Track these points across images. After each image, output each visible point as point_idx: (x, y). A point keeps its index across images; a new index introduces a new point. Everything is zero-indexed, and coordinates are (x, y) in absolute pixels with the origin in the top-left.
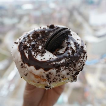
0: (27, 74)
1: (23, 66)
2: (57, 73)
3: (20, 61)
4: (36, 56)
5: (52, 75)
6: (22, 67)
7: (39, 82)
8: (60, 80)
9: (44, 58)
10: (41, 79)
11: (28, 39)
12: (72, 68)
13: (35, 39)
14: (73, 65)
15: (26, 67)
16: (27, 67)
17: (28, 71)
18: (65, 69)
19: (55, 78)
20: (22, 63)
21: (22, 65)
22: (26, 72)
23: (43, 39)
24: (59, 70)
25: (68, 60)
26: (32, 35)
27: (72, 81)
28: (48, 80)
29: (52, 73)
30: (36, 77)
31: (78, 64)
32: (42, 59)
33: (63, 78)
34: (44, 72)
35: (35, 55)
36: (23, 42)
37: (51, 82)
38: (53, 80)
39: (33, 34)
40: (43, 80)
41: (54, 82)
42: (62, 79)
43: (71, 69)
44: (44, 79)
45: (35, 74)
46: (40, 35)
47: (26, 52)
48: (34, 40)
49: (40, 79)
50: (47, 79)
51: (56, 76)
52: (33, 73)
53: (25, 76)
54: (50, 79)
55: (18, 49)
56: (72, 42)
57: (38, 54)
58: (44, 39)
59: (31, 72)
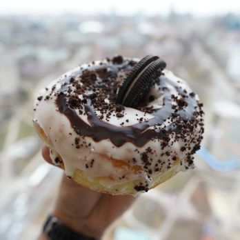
0: (93, 161)
1: (81, 143)
2: (162, 149)
3: (70, 134)
4: (108, 117)
5: (154, 155)
6: (78, 147)
7: (123, 177)
8: (170, 164)
9: (127, 121)
10: (129, 166)
11: (73, 86)
12: (188, 135)
13: (90, 84)
14: (188, 129)
15: (90, 145)
16: (93, 143)
17: (96, 153)
18: (177, 138)
19: (159, 161)
20: (78, 136)
21: (77, 141)
22: (89, 159)
23: (107, 86)
24: (166, 142)
25: (177, 121)
26: (80, 77)
27: (187, 168)
28: (145, 167)
29: (153, 150)
30: (116, 166)
31: (196, 127)
32: (123, 123)
33: (174, 159)
34: (136, 150)
35: (105, 115)
36: (65, 93)
37: (150, 172)
38: (157, 165)
39: (81, 75)
40: (134, 170)
41: (157, 170)
42: (172, 162)
43: (188, 138)
44: (137, 166)
45: (113, 157)
46: (98, 78)
47: (81, 113)
48: (88, 88)
49: (127, 168)
50: (143, 166)
51: (162, 155)
52: (110, 154)
53: (87, 167)
54: (150, 164)
55: (58, 109)
56: (169, 86)
57: (110, 114)
58: (109, 85)
59: (104, 155)
